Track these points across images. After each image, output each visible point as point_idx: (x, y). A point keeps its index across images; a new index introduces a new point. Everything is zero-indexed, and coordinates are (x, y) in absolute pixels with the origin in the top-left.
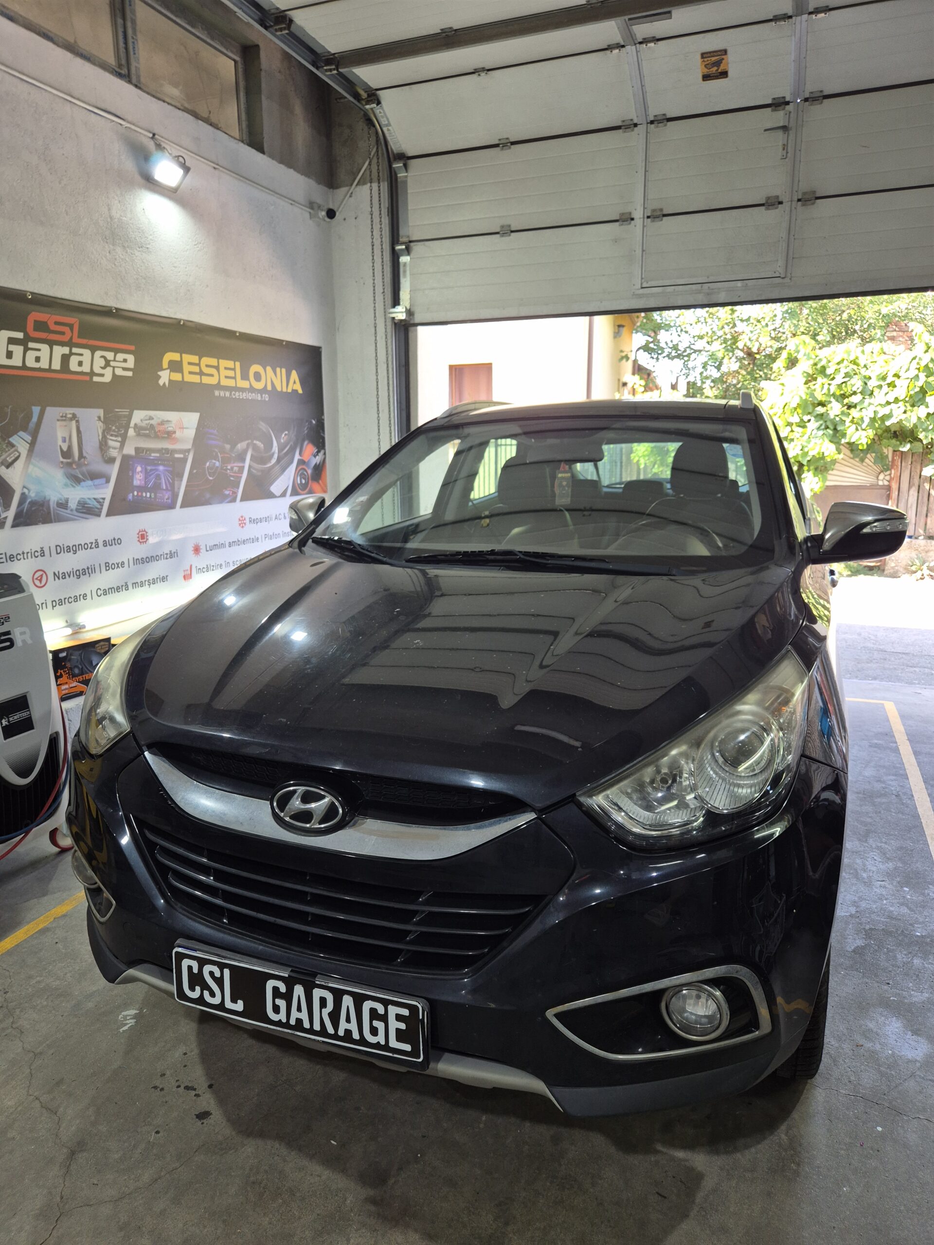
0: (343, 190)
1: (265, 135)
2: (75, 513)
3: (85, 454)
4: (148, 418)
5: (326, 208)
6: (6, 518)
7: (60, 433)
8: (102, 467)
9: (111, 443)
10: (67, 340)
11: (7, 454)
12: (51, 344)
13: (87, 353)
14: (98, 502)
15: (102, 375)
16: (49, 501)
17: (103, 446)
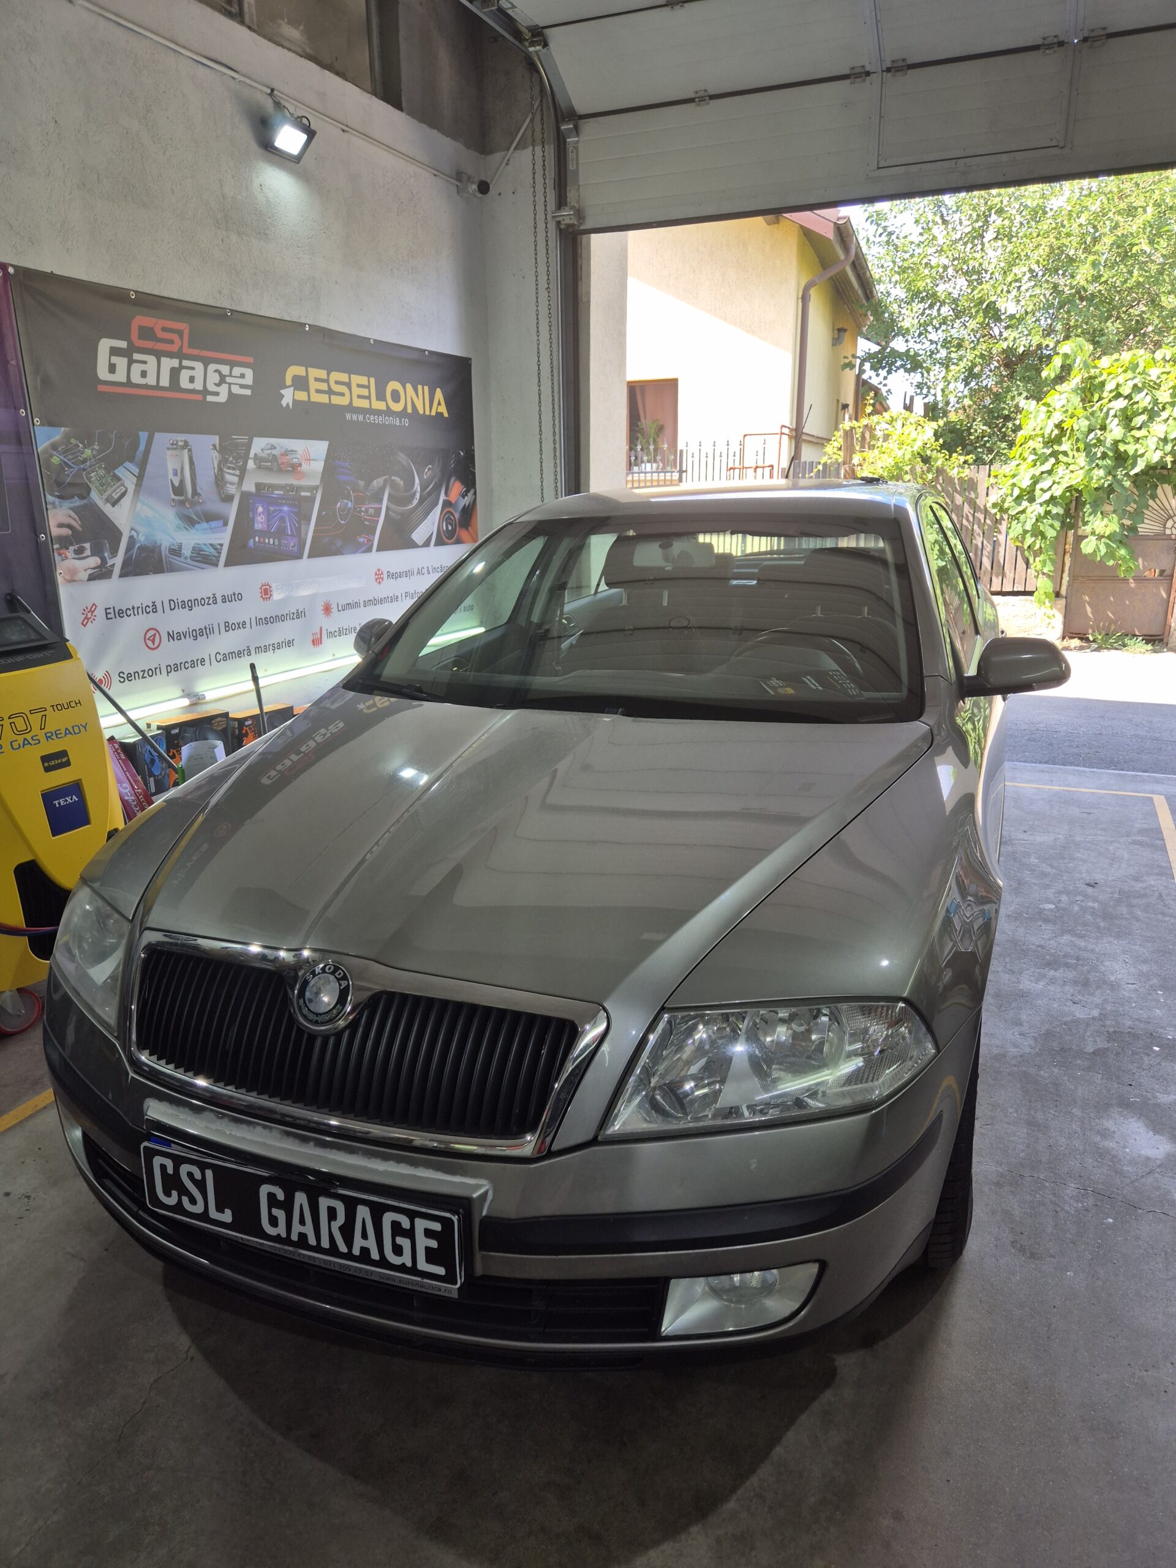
0: (498, 156)
1: (403, 87)
2: (189, 561)
3: (199, 491)
4: (269, 447)
5: (476, 180)
6: (114, 564)
7: (171, 465)
8: (218, 507)
9: (228, 477)
10: (176, 350)
11: (114, 487)
12: (158, 355)
13: (199, 366)
14: (216, 549)
15: (217, 394)
16: (160, 546)
17: (220, 481)
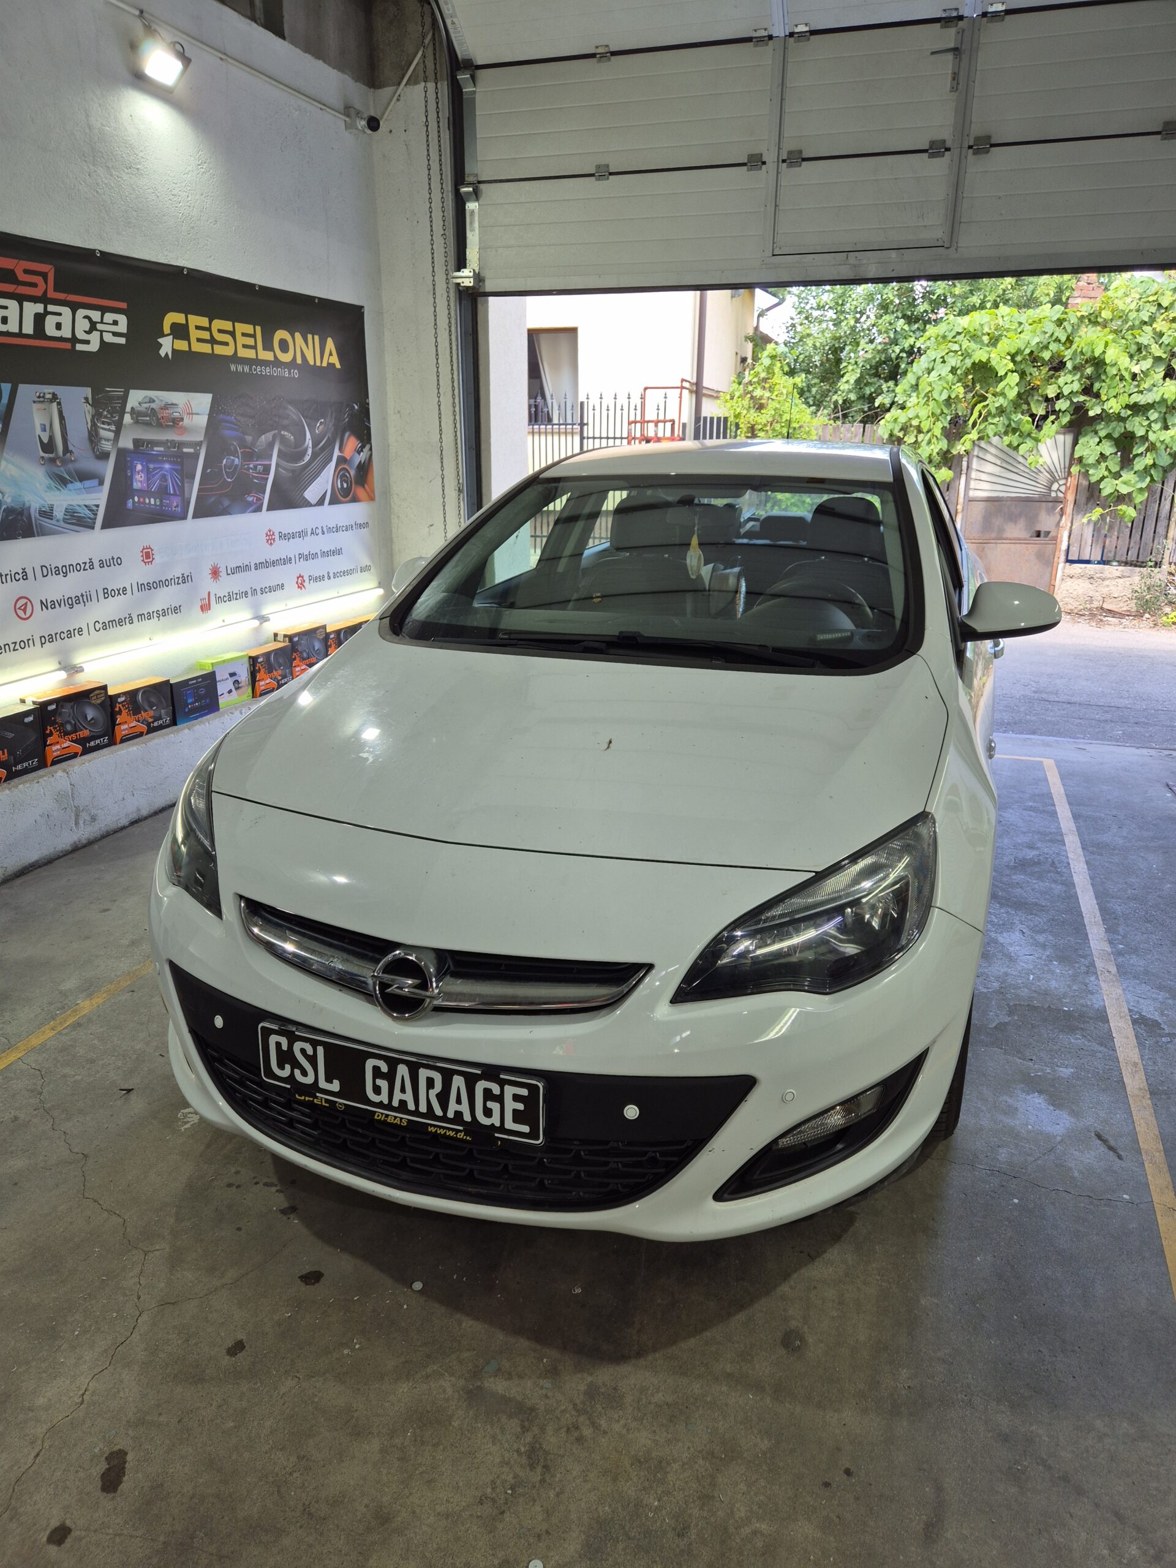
0: (389, 90)
1: (285, 13)
2: (62, 524)
3: (71, 448)
4: (148, 400)
5: (366, 116)
7: (38, 420)
8: (92, 465)
9: (103, 433)
10: (40, 295)
13: (66, 311)
14: (91, 510)
15: (87, 342)
16: (29, 508)
17: (93, 437)
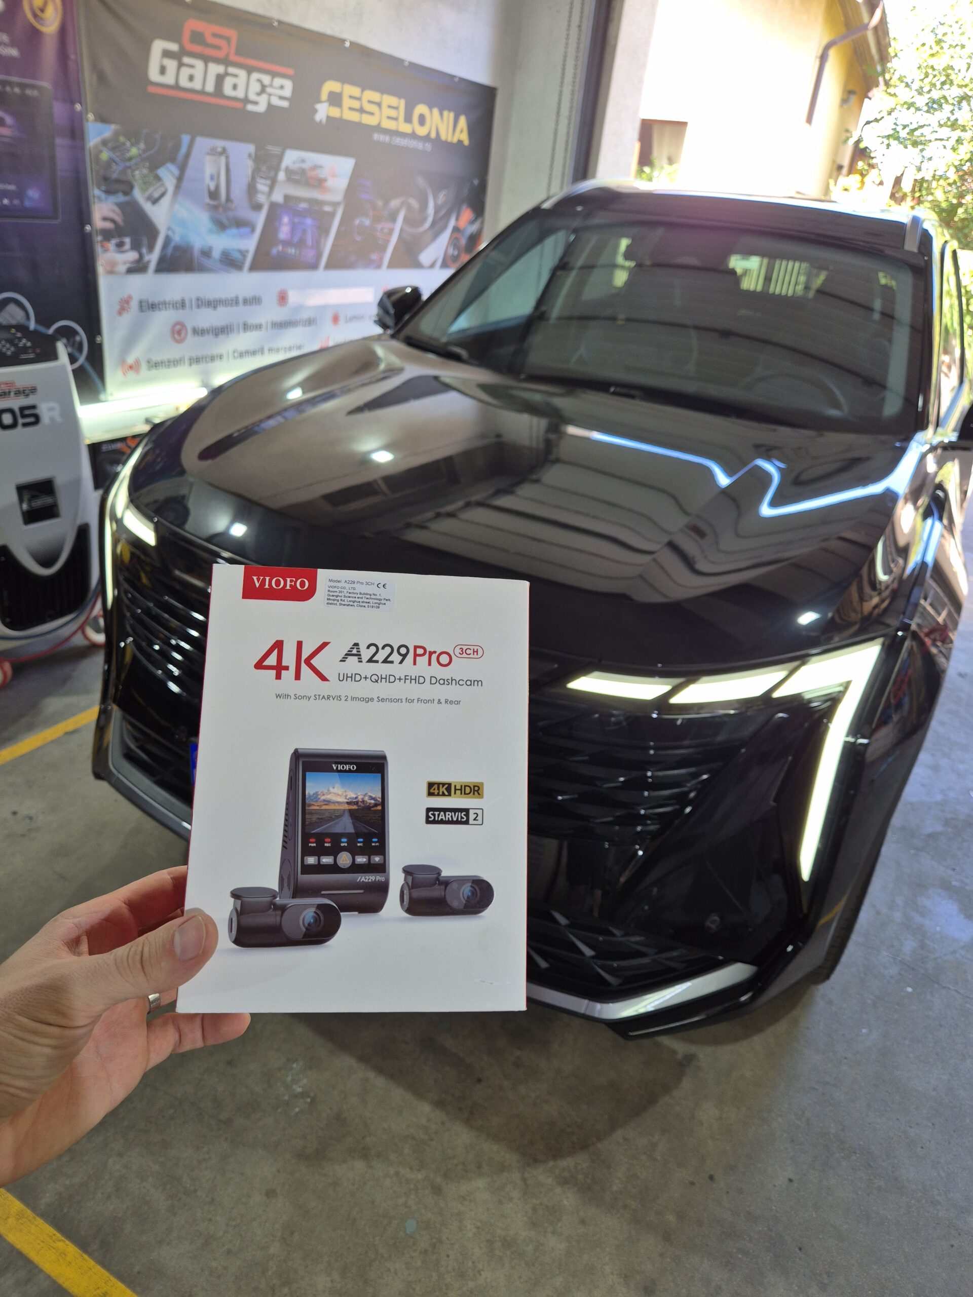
2: (217, 263)
3: (232, 196)
4: (301, 160)
7: (209, 170)
8: (248, 214)
10: (223, 56)
11: (156, 187)
12: (207, 60)
13: (242, 73)
14: (242, 254)
15: (256, 103)
16: (193, 247)
17: (251, 189)
